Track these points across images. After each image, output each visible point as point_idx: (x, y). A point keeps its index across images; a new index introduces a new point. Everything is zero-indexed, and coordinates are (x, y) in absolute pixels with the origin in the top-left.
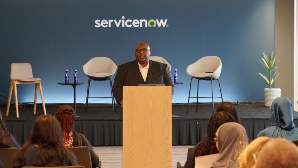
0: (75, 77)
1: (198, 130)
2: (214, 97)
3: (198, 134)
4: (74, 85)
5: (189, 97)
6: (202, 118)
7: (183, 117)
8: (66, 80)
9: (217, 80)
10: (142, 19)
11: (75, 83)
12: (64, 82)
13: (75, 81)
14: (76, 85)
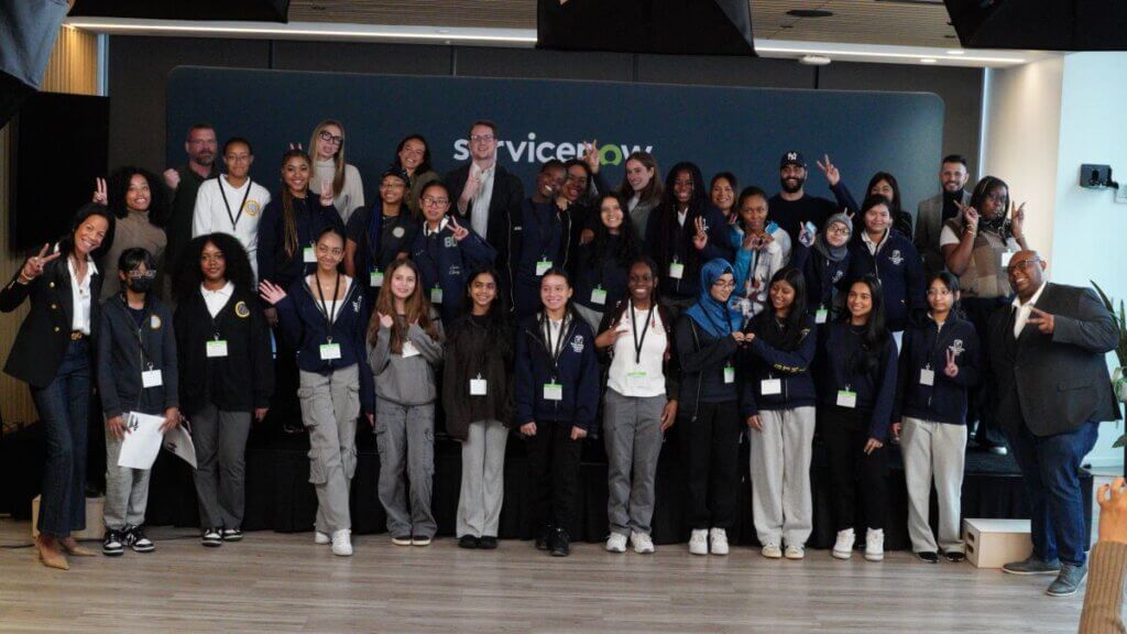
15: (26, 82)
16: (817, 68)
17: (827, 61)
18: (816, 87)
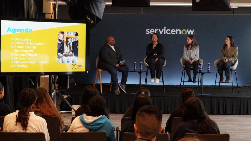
0: (140, 67)
1: (225, 104)
2: (233, 82)
3: (225, 107)
4: (140, 72)
5: (215, 82)
6: (227, 96)
7: (213, 96)
8: (134, 69)
9: (234, 71)
10: (178, 29)
11: (140, 71)
12: (133, 70)
13: (140, 69)
14: (141, 72)
15: (99, 18)
16: (234, 9)
17: (237, 7)
18: (234, 14)
